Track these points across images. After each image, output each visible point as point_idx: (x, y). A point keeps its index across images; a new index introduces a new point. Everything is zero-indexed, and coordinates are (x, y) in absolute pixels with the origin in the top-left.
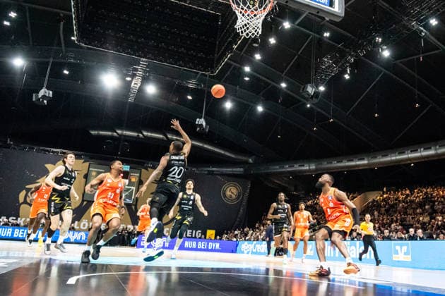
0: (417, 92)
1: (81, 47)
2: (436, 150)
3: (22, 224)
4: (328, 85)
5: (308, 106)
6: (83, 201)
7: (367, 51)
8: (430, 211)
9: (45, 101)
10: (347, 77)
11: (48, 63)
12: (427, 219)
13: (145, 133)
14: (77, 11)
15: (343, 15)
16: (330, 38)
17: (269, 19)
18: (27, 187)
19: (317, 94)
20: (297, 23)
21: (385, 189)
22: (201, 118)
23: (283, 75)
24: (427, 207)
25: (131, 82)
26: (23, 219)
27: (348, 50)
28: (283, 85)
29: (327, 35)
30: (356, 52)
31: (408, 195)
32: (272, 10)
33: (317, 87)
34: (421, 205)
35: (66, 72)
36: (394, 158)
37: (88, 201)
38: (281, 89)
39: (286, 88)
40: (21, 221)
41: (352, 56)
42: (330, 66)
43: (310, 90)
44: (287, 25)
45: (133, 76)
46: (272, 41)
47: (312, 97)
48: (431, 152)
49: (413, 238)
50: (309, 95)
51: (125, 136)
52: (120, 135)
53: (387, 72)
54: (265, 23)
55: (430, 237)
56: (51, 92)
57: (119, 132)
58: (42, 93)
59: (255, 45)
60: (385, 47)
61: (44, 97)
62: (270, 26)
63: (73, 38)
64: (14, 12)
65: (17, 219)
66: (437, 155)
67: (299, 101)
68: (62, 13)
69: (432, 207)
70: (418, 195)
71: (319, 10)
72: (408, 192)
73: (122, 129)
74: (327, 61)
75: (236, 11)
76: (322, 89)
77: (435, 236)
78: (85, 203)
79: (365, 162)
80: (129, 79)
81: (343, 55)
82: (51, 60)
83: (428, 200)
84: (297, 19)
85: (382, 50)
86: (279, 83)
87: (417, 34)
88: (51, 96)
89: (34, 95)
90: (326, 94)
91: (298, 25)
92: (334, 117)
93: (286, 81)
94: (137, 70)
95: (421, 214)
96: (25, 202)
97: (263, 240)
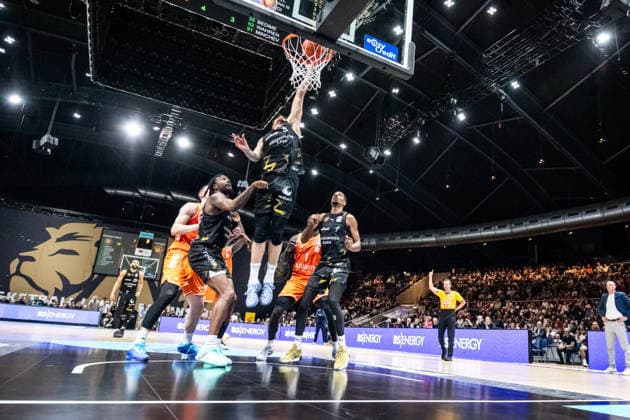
0: (493, 162)
1: (99, 87)
2: (511, 228)
3: (13, 300)
4: (394, 150)
5: (371, 172)
6: (93, 274)
7: (440, 112)
8: (503, 296)
9: (49, 150)
10: (416, 141)
11: (53, 104)
12: (498, 306)
13: (175, 195)
14: (94, 42)
15: (413, 73)
16: (399, 95)
17: (329, 69)
18: (21, 254)
19: (381, 159)
20: (362, 75)
21: (453, 271)
22: (243, 180)
23: (344, 134)
24: (499, 292)
25: (159, 132)
26: (15, 294)
27: (419, 110)
28: (343, 146)
29: (396, 91)
30: (428, 113)
31: (478, 278)
32: (333, 59)
33: (382, 150)
34: (492, 290)
35: (77, 116)
36: (465, 236)
37: (100, 274)
38: (339, 151)
39: (347, 150)
40: (11, 296)
41: (423, 118)
42: (398, 127)
43: (374, 153)
44: (350, 77)
45: (163, 125)
46: (332, 94)
47: (376, 162)
48: (506, 231)
49: (482, 326)
50: (372, 159)
51: (149, 197)
52: (144, 196)
53: (462, 138)
54: (324, 72)
55: (500, 326)
56: (57, 140)
57: (143, 192)
58: (44, 140)
59: (312, 98)
60: (460, 110)
61: (47, 145)
62: (330, 77)
63: (87, 75)
64: (12, 37)
65: (6, 294)
66: (512, 234)
67: (361, 166)
68: (75, 43)
69: (505, 293)
70: (490, 278)
71: (386, 66)
72: (479, 274)
73: (146, 189)
74: (395, 121)
75: (291, 61)
76: (387, 153)
77: (505, 325)
78: (96, 276)
79: (433, 239)
80: (156, 128)
81: (413, 115)
82: (59, 100)
83: (500, 284)
84: (361, 71)
85: (458, 113)
86: (338, 143)
87: (496, 97)
88: (56, 143)
89: (34, 142)
90: (392, 159)
91: (363, 78)
92: (400, 186)
93: (346, 142)
94: (167, 118)
95: (493, 299)
96: (18, 273)
97: (312, 325)
